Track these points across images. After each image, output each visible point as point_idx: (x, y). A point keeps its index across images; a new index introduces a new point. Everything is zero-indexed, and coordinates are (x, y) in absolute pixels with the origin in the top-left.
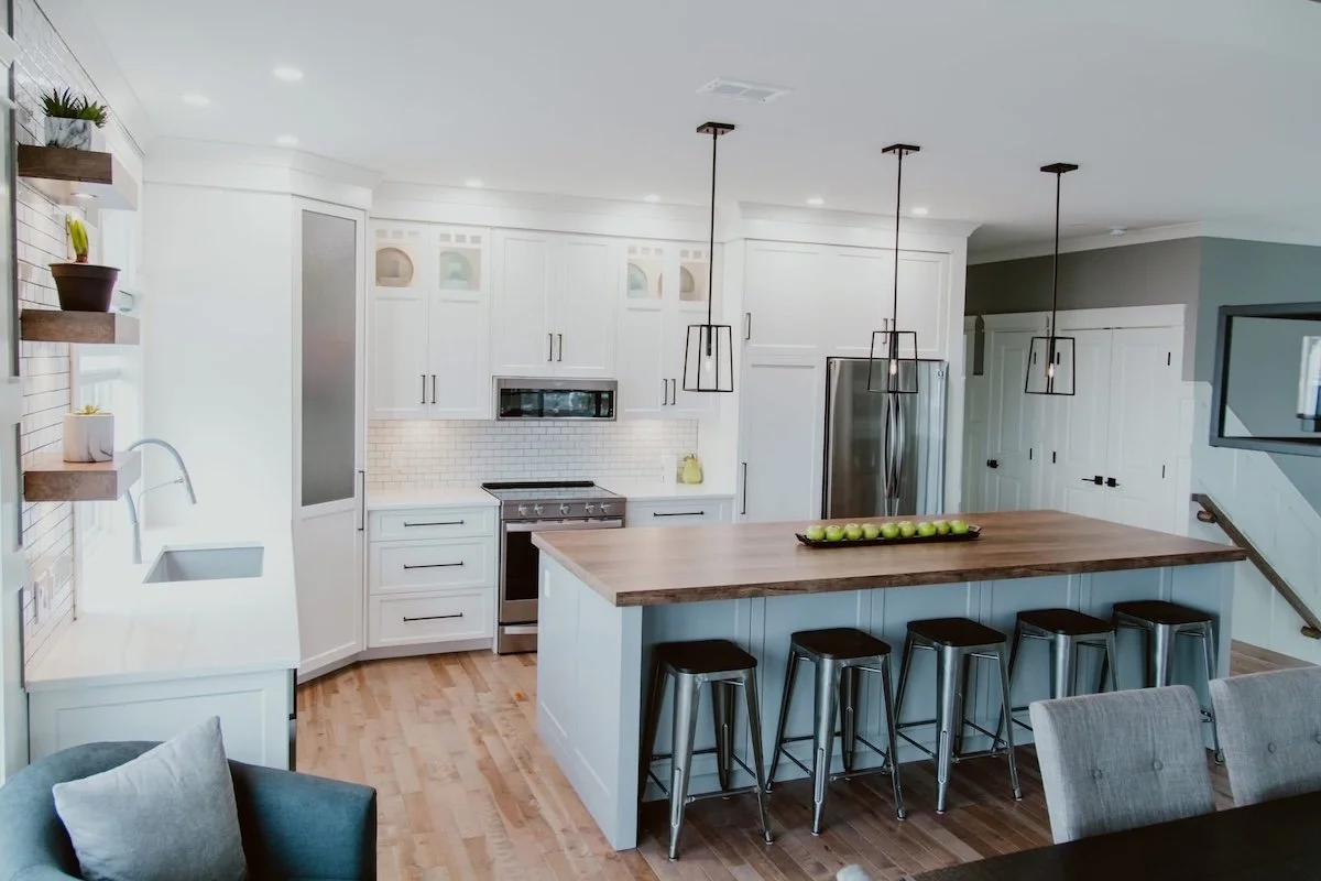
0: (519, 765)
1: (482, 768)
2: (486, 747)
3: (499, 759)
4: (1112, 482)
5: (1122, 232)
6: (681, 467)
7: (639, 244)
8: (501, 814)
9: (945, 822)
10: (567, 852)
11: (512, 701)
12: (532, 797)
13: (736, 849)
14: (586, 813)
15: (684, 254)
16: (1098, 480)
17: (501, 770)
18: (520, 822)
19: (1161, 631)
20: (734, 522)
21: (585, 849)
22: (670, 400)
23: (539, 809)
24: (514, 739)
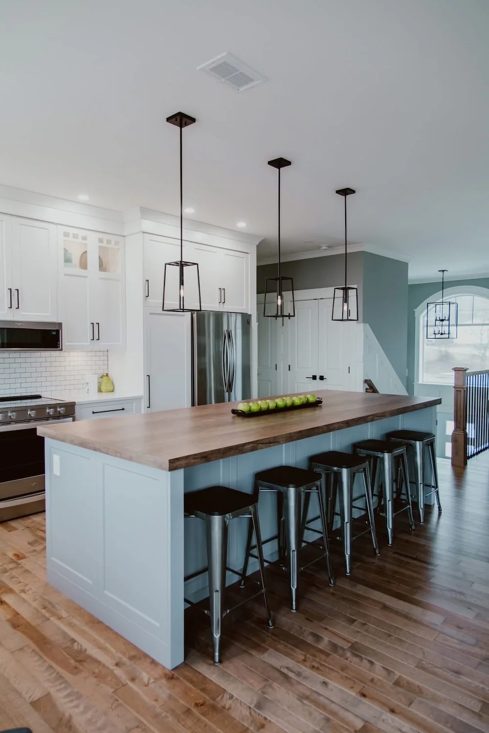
0: (47, 615)
1: (15, 626)
2: (9, 607)
3: (26, 613)
4: (322, 378)
5: (326, 248)
6: (100, 384)
7: (72, 231)
8: (54, 665)
9: (354, 579)
10: (131, 685)
11: (12, 561)
12: (73, 641)
13: (254, 639)
14: (128, 643)
15: (101, 241)
16: (314, 378)
17: (34, 624)
18: (76, 668)
19: (418, 444)
20: (143, 412)
21: (145, 677)
22: (96, 337)
23: (86, 650)
24: (30, 592)
